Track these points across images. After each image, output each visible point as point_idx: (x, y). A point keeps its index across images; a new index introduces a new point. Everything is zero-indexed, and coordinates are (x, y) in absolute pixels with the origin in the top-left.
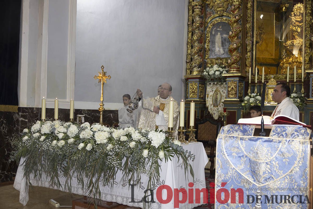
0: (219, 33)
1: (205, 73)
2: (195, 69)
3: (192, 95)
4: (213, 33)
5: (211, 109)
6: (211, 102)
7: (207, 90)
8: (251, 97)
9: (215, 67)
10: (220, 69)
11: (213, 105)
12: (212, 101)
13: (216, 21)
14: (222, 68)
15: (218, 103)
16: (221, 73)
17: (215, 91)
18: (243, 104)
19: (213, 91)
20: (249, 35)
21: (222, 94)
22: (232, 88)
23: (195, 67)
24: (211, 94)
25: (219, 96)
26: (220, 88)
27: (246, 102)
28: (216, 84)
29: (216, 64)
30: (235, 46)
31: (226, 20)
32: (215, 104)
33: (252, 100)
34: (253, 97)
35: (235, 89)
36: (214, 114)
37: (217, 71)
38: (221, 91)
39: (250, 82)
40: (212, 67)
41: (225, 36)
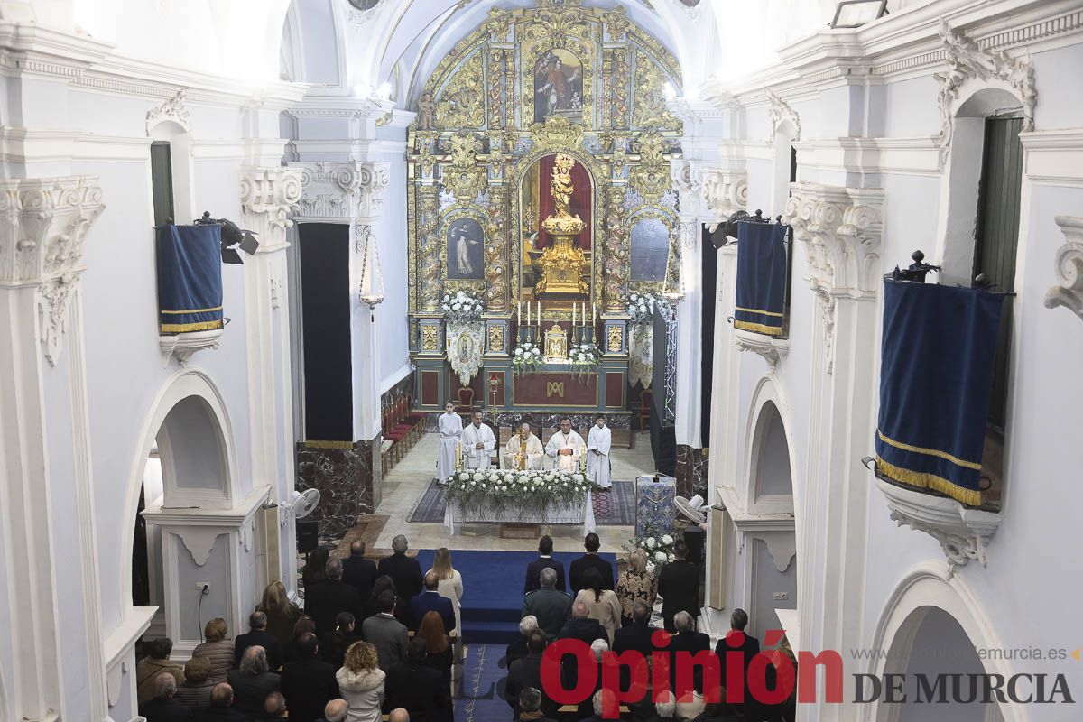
0: (463, 238)
1: (445, 307)
2: (431, 302)
3: (427, 345)
4: (453, 236)
5: (456, 365)
6: (456, 354)
7: (447, 334)
8: (524, 350)
9: (461, 297)
10: (470, 300)
11: (459, 360)
12: (458, 352)
13: (457, 215)
14: (474, 298)
15: (468, 355)
16: (473, 308)
17: (462, 336)
18: (514, 362)
19: (457, 334)
20: (515, 247)
21: (474, 340)
22: (496, 336)
23: (431, 298)
24: (455, 339)
25: (469, 344)
26: (469, 330)
27: (519, 359)
28: (463, 324)
29: (461, 289)
30: (499, 271)
31: (474, 216)
32: (464, 357)
33: (527, 355)
34: (529, 351)
35: (500, 337)
36: (464, 373)
37: (465, 303)
38: (471, 336)
39: (519, 324)
40: (454, 295)
41: (473, 242)
